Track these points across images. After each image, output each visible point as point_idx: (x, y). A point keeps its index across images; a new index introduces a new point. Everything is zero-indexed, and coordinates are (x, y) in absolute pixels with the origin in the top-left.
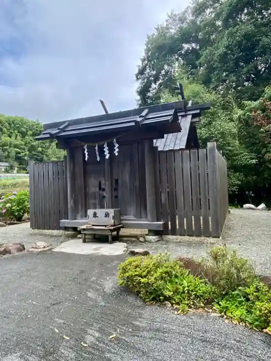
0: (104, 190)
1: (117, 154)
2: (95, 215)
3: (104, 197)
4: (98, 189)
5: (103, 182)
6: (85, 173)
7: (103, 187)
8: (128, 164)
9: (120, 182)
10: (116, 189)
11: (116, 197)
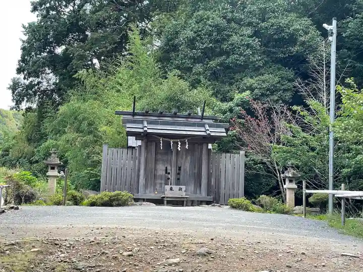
0: (169, 173)
1: (179, 149)
2: (171, 189)
3: (169, 179)
4: (164, 173)
5: (169, 168)
6: (156, 160)
7: (168, 171)
8: (189, 158)
9: (182, 169)
10: (179, 174)
11: (179, 179)
